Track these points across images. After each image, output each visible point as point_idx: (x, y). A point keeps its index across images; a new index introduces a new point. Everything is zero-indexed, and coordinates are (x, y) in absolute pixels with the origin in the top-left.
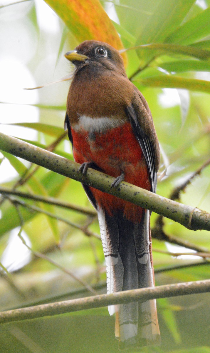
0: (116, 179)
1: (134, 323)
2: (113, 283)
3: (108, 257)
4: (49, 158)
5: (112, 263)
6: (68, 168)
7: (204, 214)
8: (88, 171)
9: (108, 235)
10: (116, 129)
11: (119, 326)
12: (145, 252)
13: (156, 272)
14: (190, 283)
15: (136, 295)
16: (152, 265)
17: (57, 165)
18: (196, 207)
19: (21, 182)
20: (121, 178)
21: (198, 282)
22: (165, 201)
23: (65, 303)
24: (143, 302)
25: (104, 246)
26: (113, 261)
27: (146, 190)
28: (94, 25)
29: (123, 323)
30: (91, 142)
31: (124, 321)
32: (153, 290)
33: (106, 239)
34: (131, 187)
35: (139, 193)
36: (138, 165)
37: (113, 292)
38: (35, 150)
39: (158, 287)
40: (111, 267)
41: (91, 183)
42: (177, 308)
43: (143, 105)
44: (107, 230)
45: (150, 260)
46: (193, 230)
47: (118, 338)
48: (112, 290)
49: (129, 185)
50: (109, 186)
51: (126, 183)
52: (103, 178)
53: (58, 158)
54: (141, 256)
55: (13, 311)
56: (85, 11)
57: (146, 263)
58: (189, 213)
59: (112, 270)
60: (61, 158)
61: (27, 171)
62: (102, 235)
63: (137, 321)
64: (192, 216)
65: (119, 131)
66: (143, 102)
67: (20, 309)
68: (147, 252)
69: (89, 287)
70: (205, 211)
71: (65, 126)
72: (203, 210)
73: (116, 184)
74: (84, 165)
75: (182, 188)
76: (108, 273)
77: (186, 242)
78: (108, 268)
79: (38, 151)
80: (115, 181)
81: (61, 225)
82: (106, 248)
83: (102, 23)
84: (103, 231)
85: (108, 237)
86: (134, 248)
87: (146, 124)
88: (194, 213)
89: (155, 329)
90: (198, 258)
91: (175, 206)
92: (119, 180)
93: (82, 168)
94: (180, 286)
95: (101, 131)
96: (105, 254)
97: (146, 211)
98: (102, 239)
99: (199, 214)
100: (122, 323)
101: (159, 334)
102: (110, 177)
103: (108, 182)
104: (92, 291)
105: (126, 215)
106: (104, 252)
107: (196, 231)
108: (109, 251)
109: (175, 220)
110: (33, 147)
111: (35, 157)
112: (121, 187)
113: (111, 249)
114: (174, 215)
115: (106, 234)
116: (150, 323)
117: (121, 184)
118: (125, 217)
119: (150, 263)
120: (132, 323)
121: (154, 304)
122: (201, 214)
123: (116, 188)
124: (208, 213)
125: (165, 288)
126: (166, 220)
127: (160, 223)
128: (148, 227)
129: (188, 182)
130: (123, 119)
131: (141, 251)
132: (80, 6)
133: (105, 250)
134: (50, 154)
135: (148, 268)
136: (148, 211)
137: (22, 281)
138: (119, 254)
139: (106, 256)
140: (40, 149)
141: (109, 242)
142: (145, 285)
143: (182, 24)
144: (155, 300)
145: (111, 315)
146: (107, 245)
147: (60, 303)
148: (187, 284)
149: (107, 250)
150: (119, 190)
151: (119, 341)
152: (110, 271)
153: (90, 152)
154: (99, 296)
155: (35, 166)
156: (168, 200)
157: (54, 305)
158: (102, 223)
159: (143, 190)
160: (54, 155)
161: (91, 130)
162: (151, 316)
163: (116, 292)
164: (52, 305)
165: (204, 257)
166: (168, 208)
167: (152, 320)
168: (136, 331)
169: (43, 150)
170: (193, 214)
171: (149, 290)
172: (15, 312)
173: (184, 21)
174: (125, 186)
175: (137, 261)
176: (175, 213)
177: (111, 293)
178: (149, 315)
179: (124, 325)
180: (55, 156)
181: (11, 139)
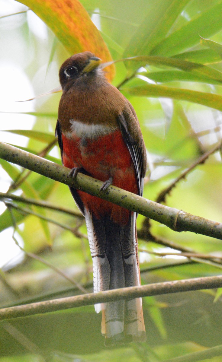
0: (105, 183)
1: (120, 320)
2: (99, 283)
3: (95, 257)
4: (41, 163)
5: (99, 263)
6: (58, 172)
7: (189, 216)
8: (77, 176)
9: (95, 237)
10: (108, 136)
11: (105, 323)
12: (131, 253)
13: (142, 272)
14: (175, 282)
15: (124, 294)
16: (138, 266)
17: (49, 170)
18: (181, 209)
19: (14, 187)
20: (109, 182)
21: (183, 281)
22: (151, 204)
23: (56, 301)
24: (129, 300)
25: (91, 247)
26: (100, 261)
27: (133, 194)
28: (84, 37)
29: (110, 321)
30: (82, 148)
31: (111, 318)
32: (140, 288)
33: (93, 240)
34: (119, 190)
35: (126, 196)
36: (127, 170)
37: (99, 291)
38: (28, 155)
39: (145, 286)
40: (98, 267)
41: (80, 187)
42: (163, 305)
43: (132, 114)
44: (94, 232)
45: (136, 261)
46: (178, 231)
47: (105, 334)
48: (98, 289)
49: (117, 189)
50: (98, 189)
51: (114, 187)
52: (92, 182)
53: (49, 163)
54: (127, 257)
55: (6, 309)
56: (75, 23)
57: (132, 263)
58: (175, 215)
59: (99, 270)
60: (52, 163)
61: (19, 175)
62: (89, 237)
63: (123, 318)
64: (177, 218)
65: (110, 138)
66: (132, 111)
67: (13, 307)
68: (133, 253)
69: (79, 286)
70: (190, 214)
71: (55, 133)
72: (188, 212)
73: (105, 188)
74: (74, 170)
75: (168, 191)
76: (95, 273)
77: (172, 243)
78: (95, 268)
79: (30, 157)
80: (104, 185)
81: (52, 227)
82: (93, 249)
83: (91, 34)
84: (90, 233)
85: (95, 239)
86: (121, 250)
87: (135, 131)
88: (179, 215)
89: (141, 326)
90: (183, 258)
91: (161, 208)
92: (107, 184)
93: (72, 173)
94: (166, 285)
95: (93, 139)
96: (92, 255)
97: (133, 214)
98: (89, 241)
99: (184, 217)
100: (108, 320)
101: (145, 331)
102: (98, 181)
103: (97, 186)
104: (82, 289)
105: (113, 218)
106: (92, 253)
107: (181, 233)
108: (96, 252)
109: (161, 222)
110: (26, 153)
111: (27, 162)
112: (110, 191)
113: (98, 250)
114: (160, 218)
115: (93, 236)
116: (136, 320)
117: (109, 188)
118: (112, 219)
119: (137, 264)
120: (118, 320)
121: (139, 303)
122: (185, 216)
123: (105, 192)
124: (192, 215)
125: (152, 287)
126: (152, 222)
127: (147, 224)
128: (134, 229)
129: (173, 186)
130: (114, 126)
131: (128, 252)
132: (70, 19)
133: (92, 251)
134: (41, 160)
135: (135, 269)
136: (135, 213)
137: (16, 281)
138: (106, 255)
139: (93, 257)
140: (32, 154)
141: (96, 244)
142: (132, 284)
143: (167, 36)
144: (141, 299)
145: (97, 313)
146: (94, 246)
147: (51, 301)
148: (172, 283)
149: (94, 251)
150: (108, 193)
151: (105, 337)
152: (96, 271)
153: (81, 158)
154: (88, 295)
155: (27, 171)
156: (155, 203)
157: (46, 304)
158: (90, 225)
159: (131, 193)
160: (45, 160)
161: (83, 137)
162: (137, 314)
163: (103, 290)
164: (44, 303)
165: (189, 257)
166: (154, 211)
167: (138, 318)
168: (123, 328)
169: (35, 156)
170: (178, 217)
171: (136, 289)
172: (8, 310)
173: (170, 32)
174: (113, 190)
175: (124, 262)
176: (161, 215)
177: (98, 292)
178: (135, 312)
179: (111, 322)
180: (46, 162)
181: (4, 146)
